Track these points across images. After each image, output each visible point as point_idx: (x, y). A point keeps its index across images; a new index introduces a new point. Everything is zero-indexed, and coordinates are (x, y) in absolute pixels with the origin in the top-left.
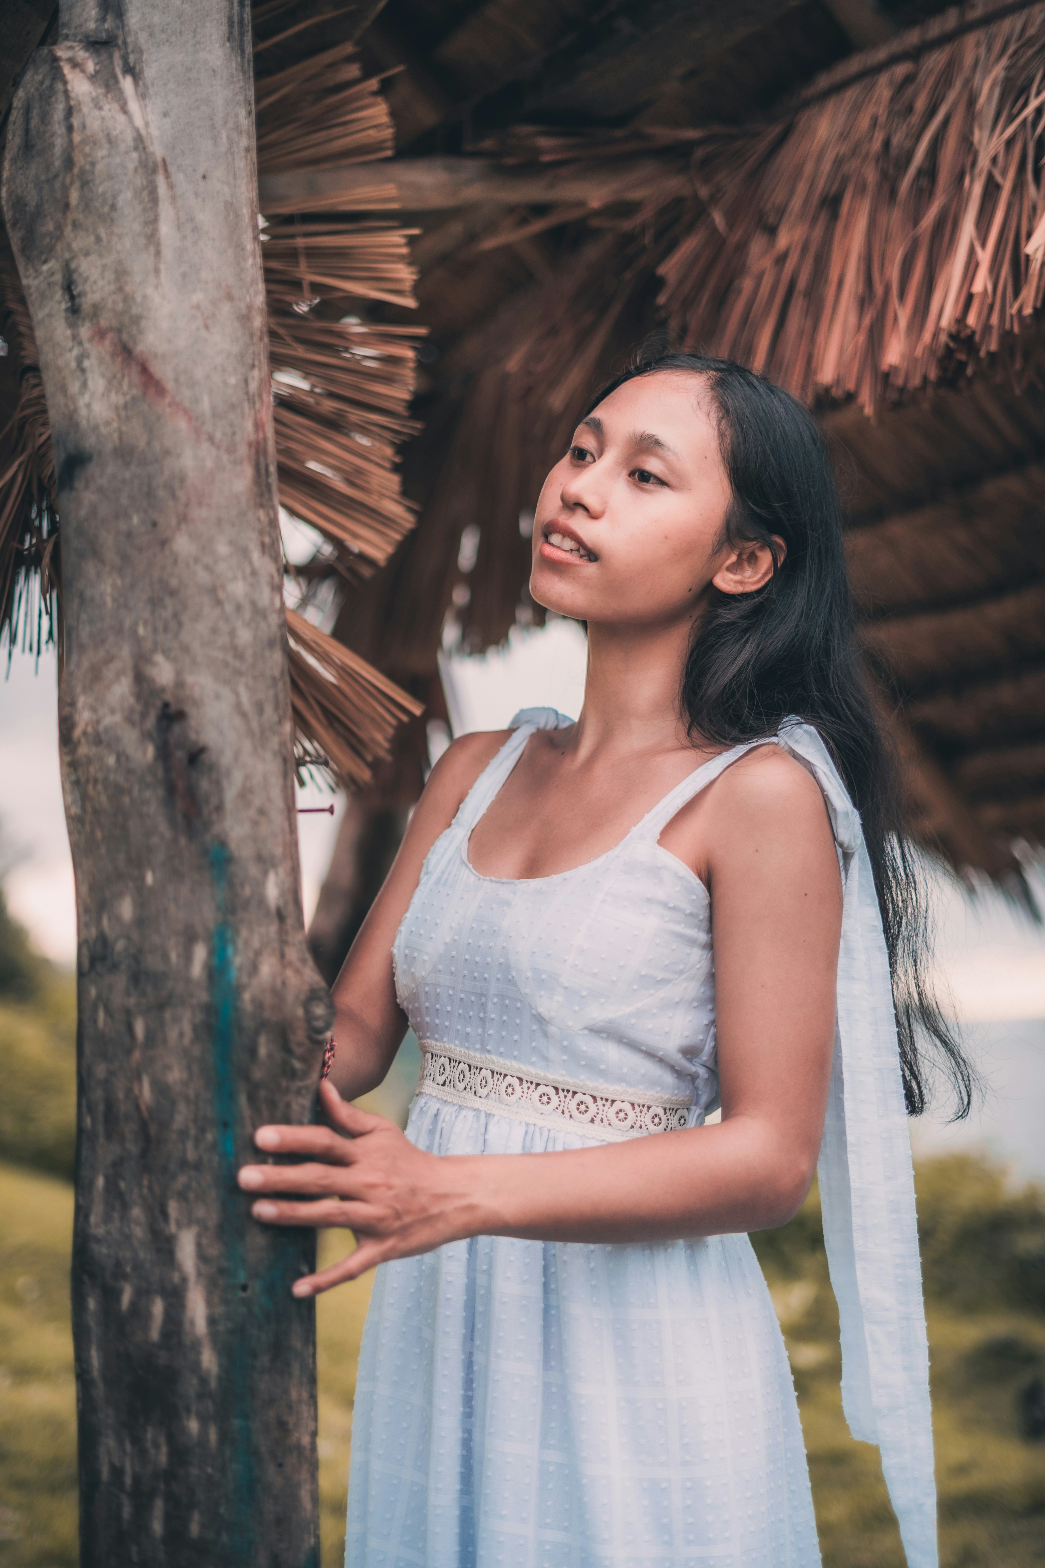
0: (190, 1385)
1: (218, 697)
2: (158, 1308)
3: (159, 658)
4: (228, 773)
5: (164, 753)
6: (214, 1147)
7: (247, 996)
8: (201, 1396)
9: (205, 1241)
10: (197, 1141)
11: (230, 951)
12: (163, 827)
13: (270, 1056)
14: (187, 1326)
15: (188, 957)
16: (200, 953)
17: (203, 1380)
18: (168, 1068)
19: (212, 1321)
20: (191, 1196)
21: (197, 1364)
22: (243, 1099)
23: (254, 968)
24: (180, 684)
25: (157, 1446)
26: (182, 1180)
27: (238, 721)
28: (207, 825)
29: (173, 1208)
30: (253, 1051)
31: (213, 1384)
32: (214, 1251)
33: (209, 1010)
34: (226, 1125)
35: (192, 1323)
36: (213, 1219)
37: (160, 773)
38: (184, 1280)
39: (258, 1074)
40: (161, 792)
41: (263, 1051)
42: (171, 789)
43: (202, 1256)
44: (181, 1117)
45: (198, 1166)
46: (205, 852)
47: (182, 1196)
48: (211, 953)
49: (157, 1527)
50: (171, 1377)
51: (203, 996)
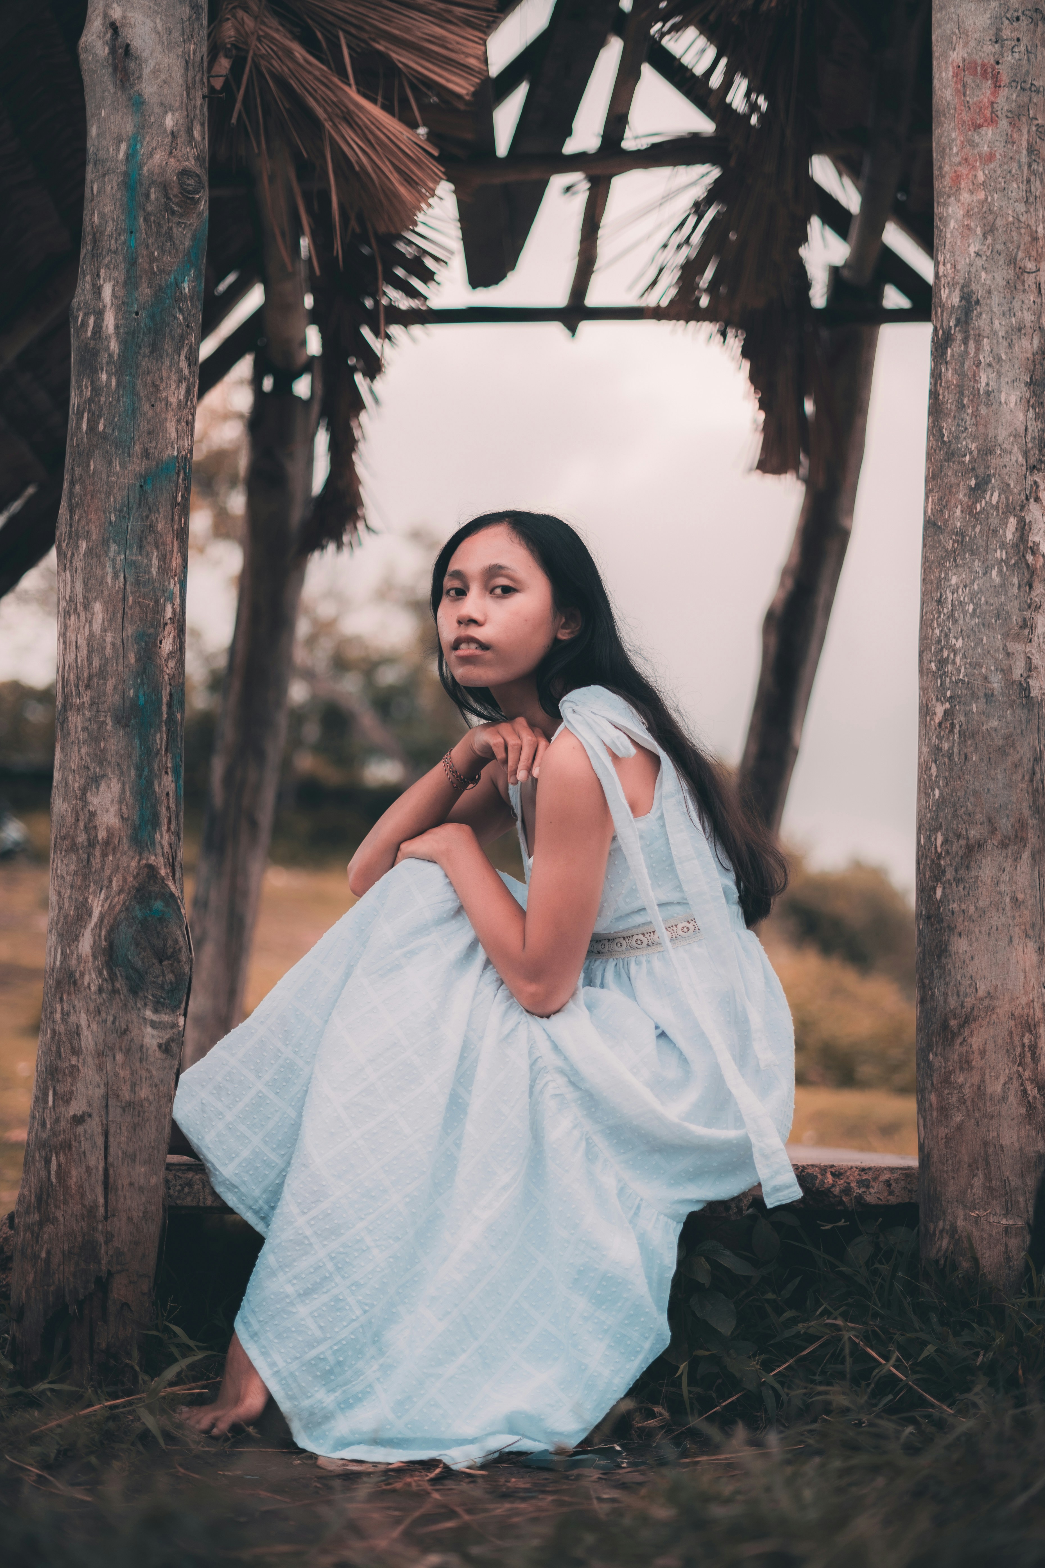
0: (104, 358)
1: (144, 23)
2: (91, 321)
3: (115, 5)
4: (146, 61)
5: (113, 51)
6: (124, 243)
7: (145, 168)
8: (108, 363)
9: (116, 289)
10: (116, 239)
11: (138, 146)
12: (111, 88)
13: (157, 199)
14: (104, 329)
15: (118, 150)
16: (123, 147)
17: (111, 356)
18: (105, 205)
19: (117, 327)
20: (112, 266)
21: (108, 347)
22: (141, 220)
23: (151, 155)
24: (124, 17)
25: (87, 387)
26: (108, 259)
27: (154, 36)
28: (132, 85)
29: (102, 271)
30: (147, 196)
31: (116, 358)
32: (121, 293)
33: (126, 174)
34: (131, 232)
35: (107, 327)
36: (122, 279)
37: (110, 61)
38: (105, 306)
39: (150, 208)
40: (110, 70)
41: (153, 196)
42: (115, 68)
43: (114, 295)
44: (110, 228)
45: (116, 252)
46: (130, 99)
47: (107, 266)
48: (128, 147)
49: (84, 427)
50: (95, 354)
51: (124, 168)
